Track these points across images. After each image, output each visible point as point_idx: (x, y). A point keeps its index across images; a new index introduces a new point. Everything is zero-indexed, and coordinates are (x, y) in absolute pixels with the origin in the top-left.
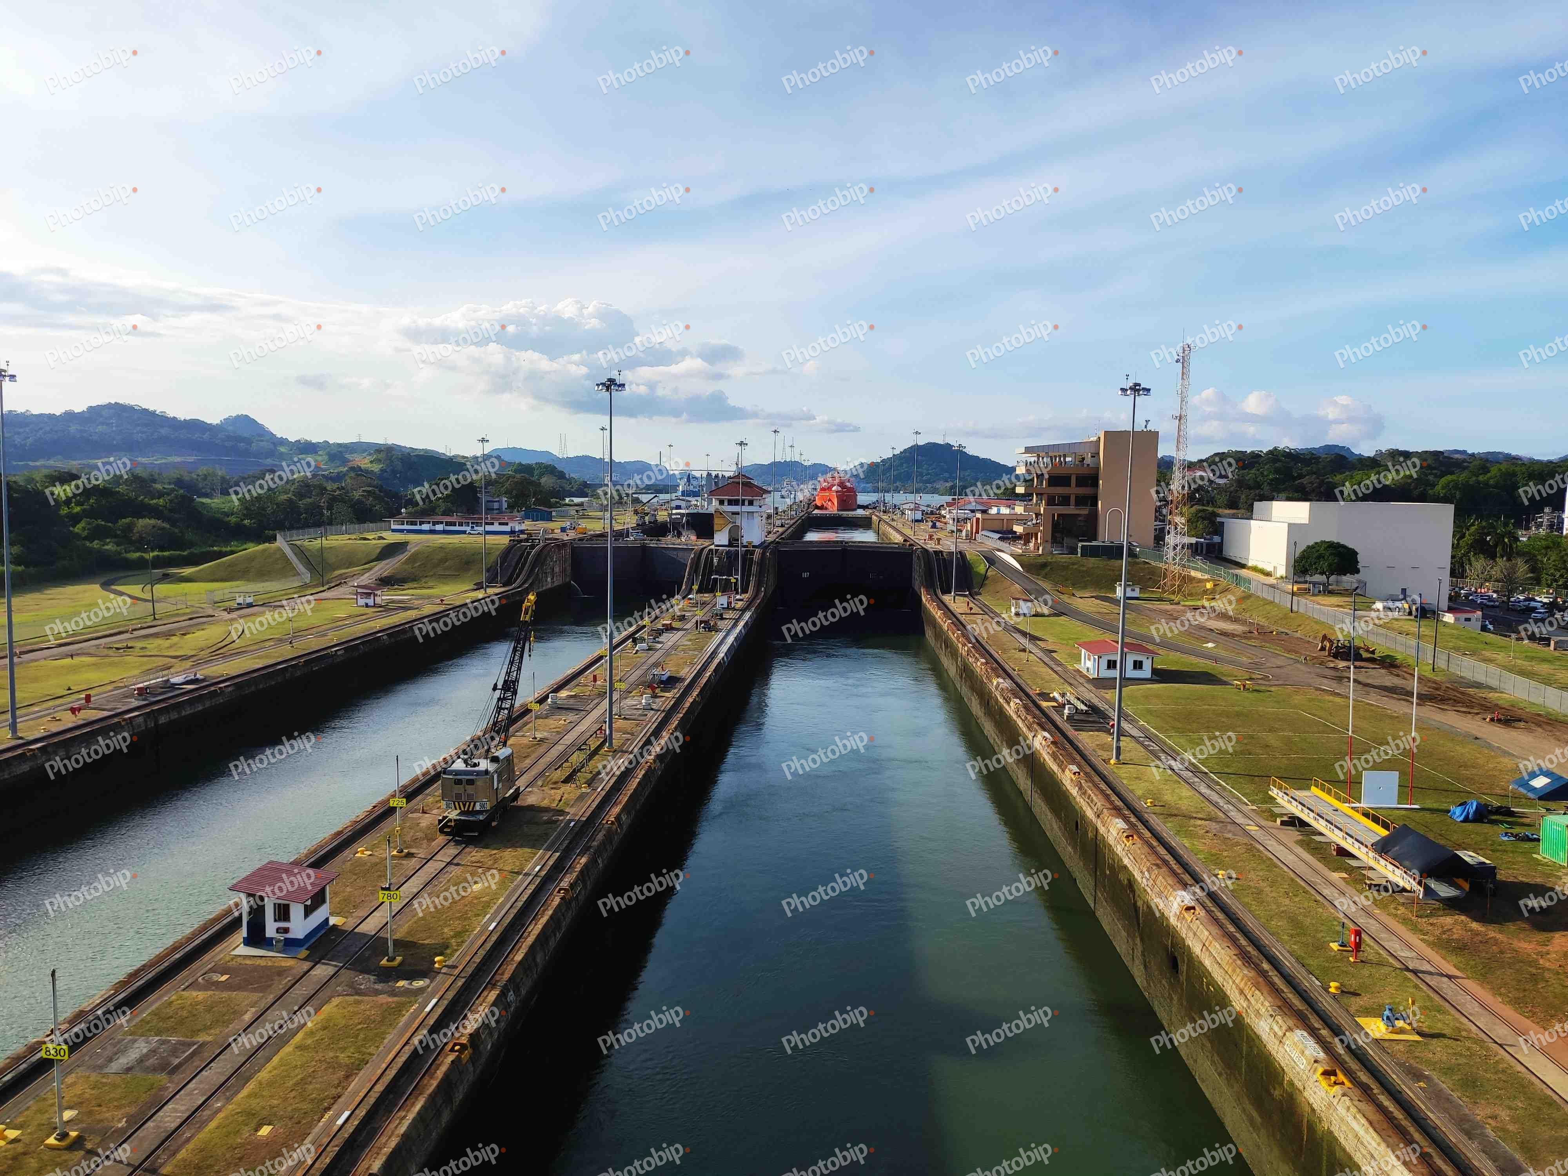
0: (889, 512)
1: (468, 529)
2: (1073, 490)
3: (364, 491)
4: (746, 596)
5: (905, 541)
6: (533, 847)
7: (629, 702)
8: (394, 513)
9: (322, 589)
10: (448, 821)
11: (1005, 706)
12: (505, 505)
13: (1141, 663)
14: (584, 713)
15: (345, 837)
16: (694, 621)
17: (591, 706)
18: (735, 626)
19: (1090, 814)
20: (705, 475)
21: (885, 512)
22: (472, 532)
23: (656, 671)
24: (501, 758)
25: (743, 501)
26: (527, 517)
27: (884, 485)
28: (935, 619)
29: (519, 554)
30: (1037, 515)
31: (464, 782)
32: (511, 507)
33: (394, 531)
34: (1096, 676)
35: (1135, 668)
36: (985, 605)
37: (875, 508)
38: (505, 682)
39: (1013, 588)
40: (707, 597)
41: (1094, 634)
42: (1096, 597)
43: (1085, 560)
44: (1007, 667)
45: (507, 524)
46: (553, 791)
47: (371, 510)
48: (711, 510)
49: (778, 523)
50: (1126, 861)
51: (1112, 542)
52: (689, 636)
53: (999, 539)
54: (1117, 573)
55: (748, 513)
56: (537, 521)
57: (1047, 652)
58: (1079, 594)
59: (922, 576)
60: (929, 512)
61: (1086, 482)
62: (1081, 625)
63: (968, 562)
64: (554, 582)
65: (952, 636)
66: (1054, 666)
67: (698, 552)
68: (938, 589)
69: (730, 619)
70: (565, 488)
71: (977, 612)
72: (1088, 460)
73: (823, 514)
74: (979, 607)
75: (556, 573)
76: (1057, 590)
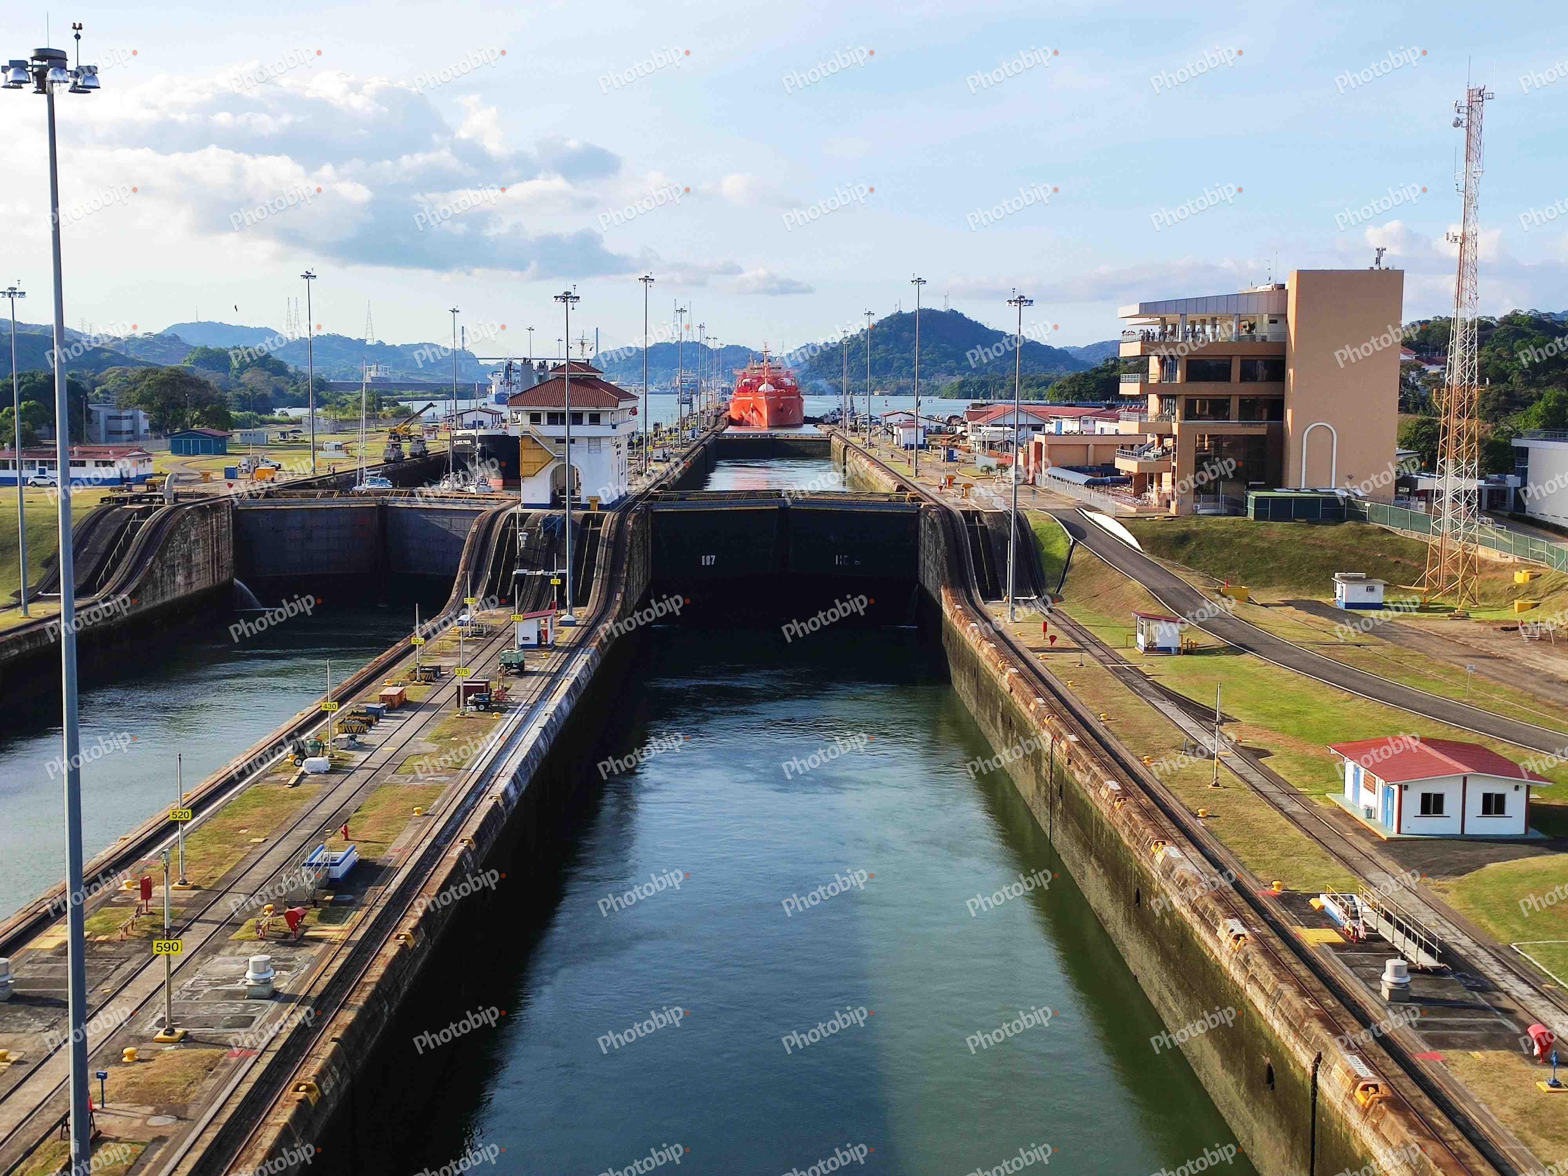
0: (863, 430)
2: (1235, 389)
4: (582, 613)
5: (900, 488)
13: (1500, 799)
18: (548, 692)
21: (854, 430)
22: (38, 481)
25: (579, 415)
26: (171, 446)
29: (115, 527)
30: (1163, 437)
32: (154, 429)
34: (1394, 833)
35: (1486, 810)
36: (1075, 626)
37: (836, 422)
39: (1130, 590)
40: (500, 616)
42: (1300, 605)
43: (1263, 527)
45: (111, 464)
48: (516, 431)
49: (658, 453)
51: (1315, 491)
52: (438, 728)
53: (1088, 484)
54: (1329, 552)
55: (589, 438)
56: (194, 455)
57: (1248, 755)
58: (1261, 596)
59: (942, 564)
60: (933, 429)
61: (1261, 370)
62: (1292, 675)
63: (1033, 534)
64: (191, 584)
65: (1023, 707)
66: (1283, 800)
67: (486, 521)
68: (974, 587)
69: (541, 674)
70: (279, 392)
71: (1065, 645)
72: (1264, 329)
73: (744, 435)
74: (1068, 633)
75: (198, 564)
76: (1216, 591)
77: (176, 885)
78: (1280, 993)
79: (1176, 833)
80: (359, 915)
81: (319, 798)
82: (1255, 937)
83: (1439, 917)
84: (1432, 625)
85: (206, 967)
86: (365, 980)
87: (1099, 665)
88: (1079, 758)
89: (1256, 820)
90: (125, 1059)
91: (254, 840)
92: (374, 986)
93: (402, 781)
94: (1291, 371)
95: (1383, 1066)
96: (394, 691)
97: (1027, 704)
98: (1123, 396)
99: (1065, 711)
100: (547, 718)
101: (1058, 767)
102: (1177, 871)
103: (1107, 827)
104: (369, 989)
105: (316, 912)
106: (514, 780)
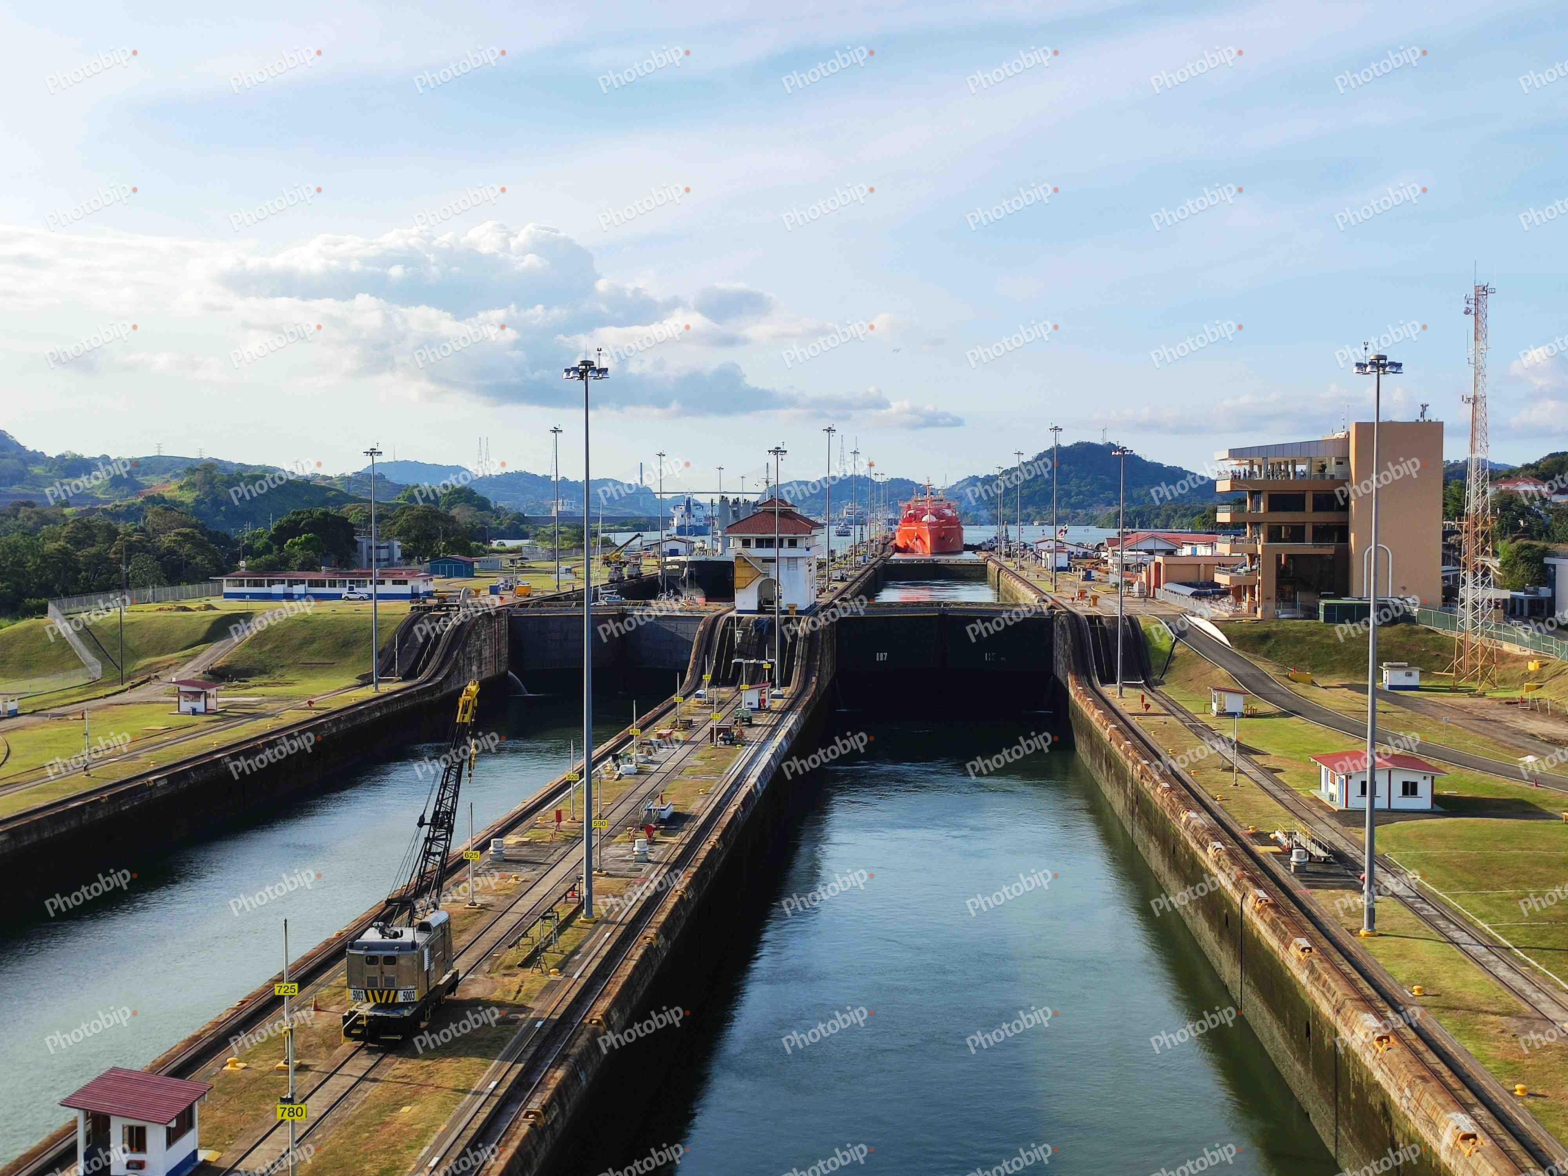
0: (1015, 556)
1: (345, 591)
2: (1309, 517)
3: (178, 534)
4: (787, 691)
6: (484, 1055)
7: (612, 851)
8: (225, 568)
9: (120, 688)
10: (357, 1019)
11: (1200, 853)
12: (398, 553)
13: (1414, 785)
14: (545, 867)
15: (205, 1044)
16: (707, 729)
17: (555, 857)
19: (1326, 1009)
20: (717, 501)
21: (1008, 555)
22: (351, 596)
23: (655, 805)
24: (434, 925)
25: (781, 541)
26: (433, 572)
27: (1007, 511)
28: (1089, 724)
30: (1253, 557)
31: (381, 960)
32: (407, 556)
33: (228, 596)
34: (1344, 808)
35: (1405, 793)
36: (1170, 700)
37: (992, 549)
38: (436, 814)
39: (1215, 673)
40: (726, 692)
41: (1342, 742)
42: (1350, 687)
43: (1330, 628)
44: (1202, 794)
45: (405, 583)
46: (506, 979)
47: (188, 563)
48: (730, 555)
49: (837, 574)
50: (1378, 1076)
52: (702, 753)
53: (1192, 595)
55: (788, 558)
56: (449, 577)
57: (1266, 771)
58: (1322, 681)
59: (1069, 656)
60: (1080, 555)
62: (1323, 729)
63: (1143, 632)
64: (481, 673)
65: (1117, 749)
66: (1280, 794)
67: (710, 623)
68: (1094, 675)
69: (764, 725)
70: (489, 525)
71: (1157, 712)
72: (1331, 469)
73: (909, 560)
74: (1161, 704)
75: (486, 658)
76: (1287, 677)
79: (1198, 807)
80: (684, 834)
81: (635, 785)
82: (1228, 849)
84: (1456, 702)
87: (1180, 724)
89: (1255, 801)
93: (685, 778)
94: (1354, 502)
96: (664, 732)
97: (1120, 746)
99: (1144, 747)
101: (1136, 785)
102: (1192, 823)
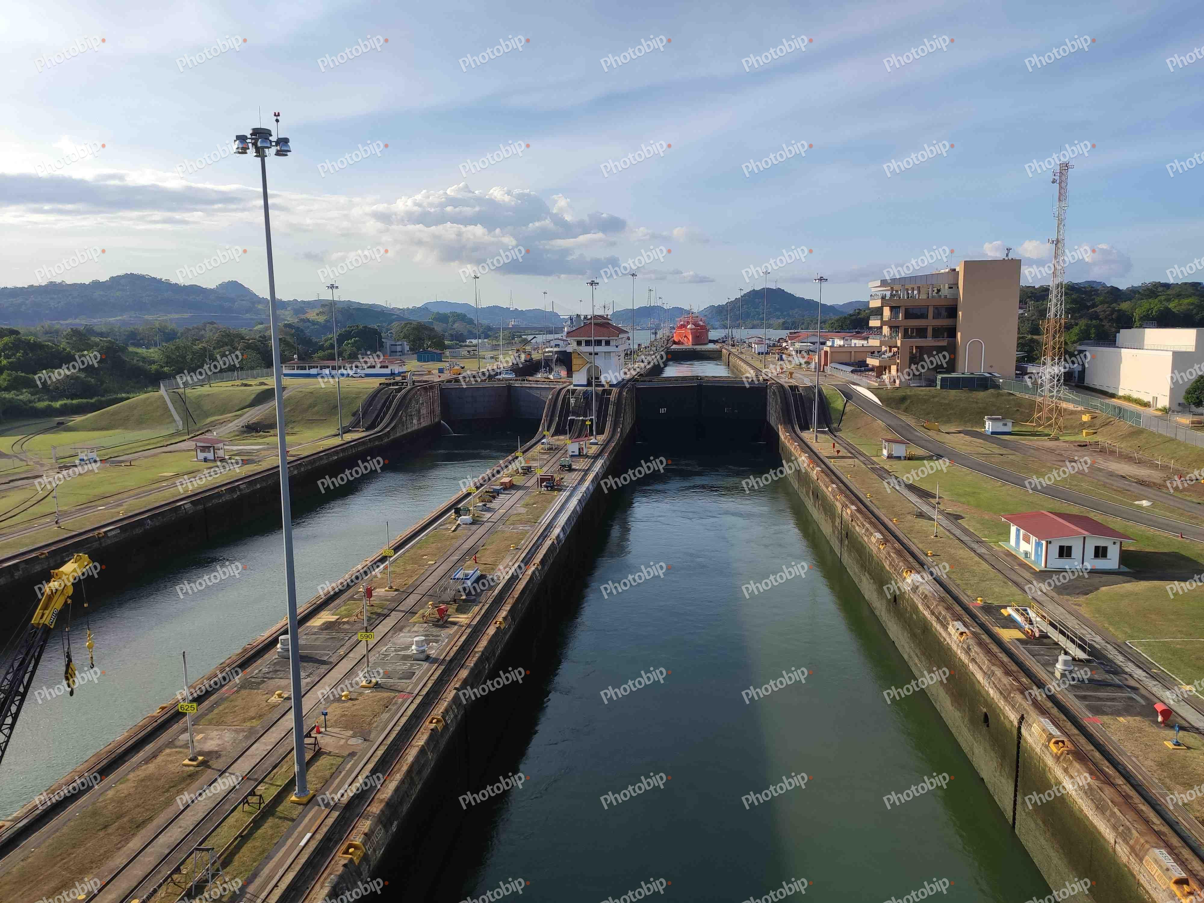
0: (737, 346)
2: (930, 322)
4: (601, 438)
9: (184, 438)
13: (1105, 549)
18: (582, 480)
21: (733, 345)
25: (600, 341)
29: (385, 397)
30: (891, 348)
35: (1097, 555)
36: (849, 444)
37: (724, 342)
39: (877, 426)
40: (562, 440)
42: (967, 433)
43: (945, 392)
44: (912, 547)
45: (387, 367)
51: (972, 374)
52: (527, 499)
53: (852, 372)
54: (981, 405)
55: (605, 352)
57: (951, 518)
58: (945, 428)
59: (779, 413)
60: (772, 345)
61: (944, 313)
63: (825, 397)
64: (420, 423)
65: (824, 488)
66: (975, 546)
67: (556, 393)
68: (796, 424)
69: (579, 470)
70: (470, 332)
71: (844, 455)
72: (945, 291)
73: (681, 349)
74: (845, 448)
75: (423, 414)
76: (923, 426)
77: (387, 589)
78: (993, 673)
79: (917, 566)
80: (477, 609)
81: (465, 538)
82: (972, 634)
83: (1079, 622)
84: (1040, 443)
85: (394, 640)
86: (476, 650)
87: (864, 466)
88: (858, 519)
89: (961, 558)
90: (343, 698)
91: (430, 563)
92: (480, 653)
93: (506, 529)
94: (960, 313)
95: (1065, 727)
96: (506, 480)
97: (827, 487)
98: (871, 327)
99: (848, 492)
100: (581, 495)
101: (845, 522)
102: (921, 589)
103: (875, 558)
104: (477, 655)
105: (455, 606)
106: (563, 529)
